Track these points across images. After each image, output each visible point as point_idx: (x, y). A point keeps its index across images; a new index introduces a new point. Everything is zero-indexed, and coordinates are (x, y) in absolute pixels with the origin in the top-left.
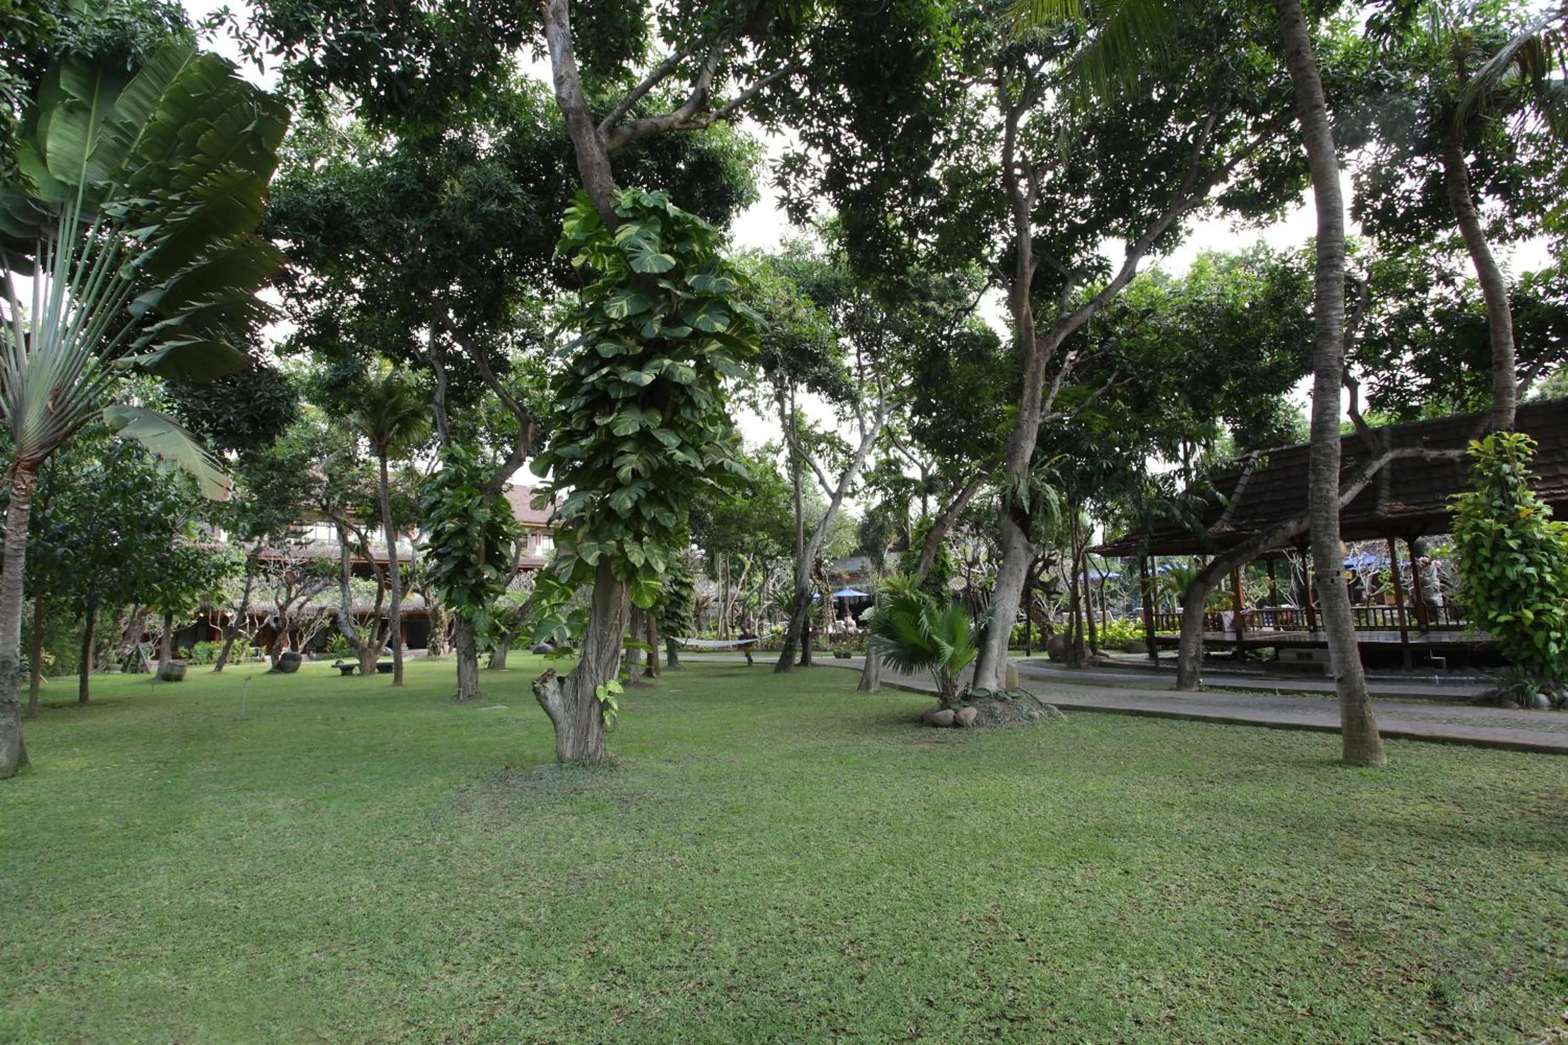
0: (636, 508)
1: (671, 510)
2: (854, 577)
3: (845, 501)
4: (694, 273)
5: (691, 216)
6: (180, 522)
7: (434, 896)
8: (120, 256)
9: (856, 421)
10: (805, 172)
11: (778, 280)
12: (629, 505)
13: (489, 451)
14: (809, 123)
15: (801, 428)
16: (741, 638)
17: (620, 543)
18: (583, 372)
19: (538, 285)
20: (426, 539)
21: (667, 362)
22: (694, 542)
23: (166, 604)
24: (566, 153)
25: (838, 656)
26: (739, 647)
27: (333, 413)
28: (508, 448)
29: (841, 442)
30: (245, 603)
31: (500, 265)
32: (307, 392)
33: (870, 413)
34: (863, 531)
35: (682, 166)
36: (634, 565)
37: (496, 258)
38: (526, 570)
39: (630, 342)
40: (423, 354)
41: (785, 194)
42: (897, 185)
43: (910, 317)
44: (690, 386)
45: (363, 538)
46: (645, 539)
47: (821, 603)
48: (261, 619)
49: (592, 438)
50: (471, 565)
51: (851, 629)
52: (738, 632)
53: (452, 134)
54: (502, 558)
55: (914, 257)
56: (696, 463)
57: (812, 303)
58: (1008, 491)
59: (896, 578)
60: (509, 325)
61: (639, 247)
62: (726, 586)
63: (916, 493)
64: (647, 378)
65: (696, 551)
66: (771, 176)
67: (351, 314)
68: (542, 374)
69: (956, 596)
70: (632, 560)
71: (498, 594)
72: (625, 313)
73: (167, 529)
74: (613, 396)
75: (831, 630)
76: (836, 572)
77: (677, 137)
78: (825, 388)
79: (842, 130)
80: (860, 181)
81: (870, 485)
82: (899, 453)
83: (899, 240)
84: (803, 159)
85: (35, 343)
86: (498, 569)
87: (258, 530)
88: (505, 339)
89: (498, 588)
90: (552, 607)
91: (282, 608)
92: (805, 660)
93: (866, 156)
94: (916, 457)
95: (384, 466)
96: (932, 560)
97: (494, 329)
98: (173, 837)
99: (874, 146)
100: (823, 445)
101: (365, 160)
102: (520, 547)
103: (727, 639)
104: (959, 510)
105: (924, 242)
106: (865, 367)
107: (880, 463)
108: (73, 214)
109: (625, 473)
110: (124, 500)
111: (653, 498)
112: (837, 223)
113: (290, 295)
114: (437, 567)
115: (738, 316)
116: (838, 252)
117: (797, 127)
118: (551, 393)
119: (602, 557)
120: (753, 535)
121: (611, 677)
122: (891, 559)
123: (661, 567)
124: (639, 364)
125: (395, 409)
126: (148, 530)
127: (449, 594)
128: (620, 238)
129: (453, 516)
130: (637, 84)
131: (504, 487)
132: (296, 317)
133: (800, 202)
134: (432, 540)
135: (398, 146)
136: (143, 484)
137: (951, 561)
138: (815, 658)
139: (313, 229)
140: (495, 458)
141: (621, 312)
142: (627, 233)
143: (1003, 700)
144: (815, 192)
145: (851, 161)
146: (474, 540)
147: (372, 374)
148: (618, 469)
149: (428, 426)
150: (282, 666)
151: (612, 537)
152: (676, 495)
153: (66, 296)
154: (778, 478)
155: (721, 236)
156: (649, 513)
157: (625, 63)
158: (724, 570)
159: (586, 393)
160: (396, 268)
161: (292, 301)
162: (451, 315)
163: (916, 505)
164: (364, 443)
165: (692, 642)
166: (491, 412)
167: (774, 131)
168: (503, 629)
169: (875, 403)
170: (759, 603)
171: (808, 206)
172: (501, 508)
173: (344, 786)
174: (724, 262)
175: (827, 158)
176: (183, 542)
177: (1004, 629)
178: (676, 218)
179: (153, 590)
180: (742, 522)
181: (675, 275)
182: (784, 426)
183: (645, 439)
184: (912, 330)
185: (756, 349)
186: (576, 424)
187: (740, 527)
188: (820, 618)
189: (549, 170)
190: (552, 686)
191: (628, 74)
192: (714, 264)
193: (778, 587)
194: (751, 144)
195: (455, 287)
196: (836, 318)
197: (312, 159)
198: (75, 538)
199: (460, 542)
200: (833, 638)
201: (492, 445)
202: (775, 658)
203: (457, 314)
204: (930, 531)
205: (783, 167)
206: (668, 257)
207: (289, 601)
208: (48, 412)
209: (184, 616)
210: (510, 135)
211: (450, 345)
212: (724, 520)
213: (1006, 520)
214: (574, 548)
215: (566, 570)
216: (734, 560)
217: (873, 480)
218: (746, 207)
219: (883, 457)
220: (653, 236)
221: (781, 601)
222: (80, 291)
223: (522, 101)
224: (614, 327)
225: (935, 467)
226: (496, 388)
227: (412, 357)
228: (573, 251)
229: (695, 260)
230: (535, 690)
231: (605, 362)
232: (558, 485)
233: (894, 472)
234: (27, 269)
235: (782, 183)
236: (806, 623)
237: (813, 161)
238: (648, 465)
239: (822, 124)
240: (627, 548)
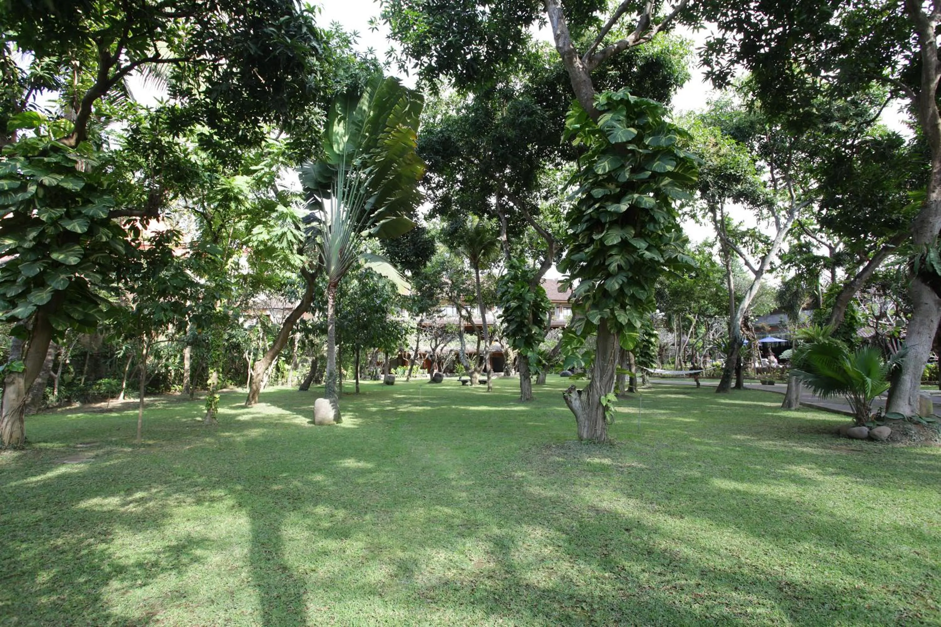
0: (621, 289)
1: (643, 288)
2: (774, 329)
3: (766, 275)
4: (650, 136)
5: (645, 99)
6: (389, 308)
7: (515, 507)
8: (360, 183)
9: (773, 219)
10: (723, 50)
11: (707, 131)
12: (617, 287)
13: (530, 261)
14: (726, 15)
15: (731, 228)
16: (691, 369)
17: (612, 310)
18: (584, 209)
19: (553, 161)
20: (501, 312)
21: (636, 196)
22: (658, 308)
23: (386, 347)
24: (563, 80)
25: (764, 383)
26: (691, 375)
27: (452, 248)
28: (542, 258)
29: (760, 236)
30: (417, 348)
31: (531, 154)
32: (439, 238)
33: (783, 212)
34: (780, 296)
35: (635, 70)
36: (621, 324)
37: (528, 150)
38: (555, 328)
39: (612, 186)
40: (494, 211)
41: (710, 69)
42: (799, 41)
43: (815, 137)
44: (652, 209)
45: (469, 313)
46: (628, 307)
47: (750, 347)
48: (424, 355)
49: (592, 247)
50: (525, 326)
51: (774, 365)
52: (689, 365)
53: (500, 85)
54: (542, 321)
55: (818, 91)
56: (657, 257)
57: (733, 141)
58: (917, 259)
59: (811, 330)
60: (538, 187)
61: (613, 127)
62: (679, 336)
63: (825, 266)
64: (624, 207)
65: (660, 315)
66: (698, 59)
67: (457, 194)
68: (559, 213)
69: (865, 341)
70: (620, 320)
71: (540, 342)
72: (607, 170)
73: (384, 311)
74: (603, 221)
75: (757, 365)
76: (760, 325)
77: (631, 52)
78: (746, 199)
79: (752, 12)
80: (768, 45)
81: (785, 263)
82: (809, 238)
83: (804, 81)
84: (722, 42)
85: (333, 230)
86: (540, 328)
87: (422, 310)
88: (536, 196)
89: (540, 338)
90: (572, 349)
91: (434, 350)
92: (739, 385)
93: (773, 25)
94: (824, 240)
95: (477, 274)
96: (842, 315)
97: (530, 191)
98: (397, 459)
99: (779, 17)
100: (746, 238)
101: (458, 111)
102: (551, 314)
103: (681, 369)
104: (866, 276)
105: (826, 77)
106: (778, 180)
107: (792, 247)
108: (343, 168)
109: (613, 267)
110: (367, 298)
111: (632, 282)
112: (751, 81)
113: (429, 189)
114: (507, 327)
115: (682, 159)
116: (753, 101)
117: (716, 20)
118: (563, 223)
119: (602, 319)
120: (697, 302)
121: (609, 391)
122: (804, 316)
123: (638, 324)
124: (618, 199)
125: (481, 242)
126: (377, 312)
127: (514, 342)
128: (600, 123)
129: (514, 299)
130: (603, 26)
131: (541, 281)
132: (432, 200)
133: (721, 72)
134: (504, 312)
135: (475, 100)
136: (374, 291)
137: (859, 315)
138: (746, 384)
139: (437, 153)
140: (535, 264)
141: (605, 170)
142: (605, 119)
143: (917, 423)
144: (732, 62)
145: (759, 33)
146: (526, 311)
147: (469, 224)
148: (609, 265)
149: (498, 249)
150: (436, 380)
151: (607, 307)
152: (646, 279)
153: (342, 206)
154: (713, 264)
155: (666, 109)
156: (629, 291)
157: (594, 14)
158: (678, 325)
159: (586, 221)
160: (477, 165)
161: (430, 192)
162: (506, 187)
163: (825, 276)
164: (467, 261)
165: (658, 371)
166: (531, 239)
167: (698, 28)
168: (544, 362)
169: (787, 204)
170: (703, 347)
171: (727, 74)
172: (540, 293)
173: (468, 443)
174: (670, 125)
175: (741, 36)
176: (391, 318)
177: (916, 368)
178: (636, 103)
179: (380, 341)
180: (689, 294)
181: (638, 140)
182: (716, 228)
183: (624, 246)
184: (816, 146)
185: (695, 179)
186: (581, 240)
187: (687, 297)
188: (749, 357)
189: (554, 92)
190: (574, 395)
191: (596, 19)
192: (663, 128)
193: (716, 336)
194: (682, 43)
195: (508, 171)
196: (752, 148)
197: (434, 117)
198: (350, 317)
199: (519, 313)
200: (759, 371)
201: (533, 257)
202: (717, 383)
203: (510, 186)
204: (840, 293)
205: (707, 51)
206: (632, 129)
207: (437, 346)
208: (339, 260)
209: (393, 354)
210: (531, 77)
211: (507, 203)
212: (676, 293)
213: (914, 281)
214: (585, 314)
215: (579, 327)
216: (685, 319)
217: (786, 259)
218: (681, 86)
219: (796, 242)
220: (622, 118)
221: (719, 346)
222: (347, 203)
223: (537, 57)
224: (601, 178)
225: (841, 246)
226: (533, 224)
227: (488, 213)
228: (573, 136)
229: (650, 127)
230: (565, 397)
231: (596, 201)
232: (573, 277)
233: (805, 253)
234: (328, 196)
235: (707, 62)
236: (739, 360)
237: (730, 41)
238: (628, 262)
239: (734, 12)
240: (616, 313)
